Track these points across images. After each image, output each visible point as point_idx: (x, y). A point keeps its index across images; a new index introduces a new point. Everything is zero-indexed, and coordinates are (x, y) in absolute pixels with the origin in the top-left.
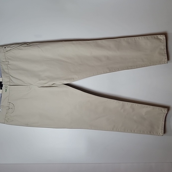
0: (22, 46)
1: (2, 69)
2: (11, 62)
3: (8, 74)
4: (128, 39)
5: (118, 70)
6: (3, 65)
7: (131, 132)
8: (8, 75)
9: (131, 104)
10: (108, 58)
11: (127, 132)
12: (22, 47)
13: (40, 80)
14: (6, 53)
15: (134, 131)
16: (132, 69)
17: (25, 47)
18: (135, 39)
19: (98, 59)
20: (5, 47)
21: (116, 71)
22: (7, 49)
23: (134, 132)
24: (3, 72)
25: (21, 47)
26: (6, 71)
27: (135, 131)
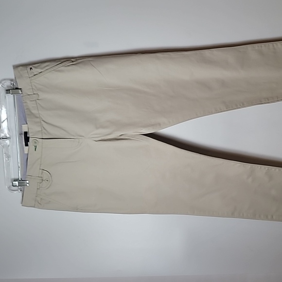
0: (63, 64)
1: (27, 109)
2: (42, 96)
3: (37, 117)
4: (261, 46)
5: (243, 105)
6: (28, 102)
7: (266, 218)
8: (38, 120)
9: (267, 169)
10: (223, 83)
11: (260, 218)
12: (63, 66)
13: (97, 128)
14: (32, 78)
15: (272, 217)
16: (269, 103)
17: (69, 66)
18: (273, 46)
19: (204, 85)
20: (31, 68)
21: (240, 108)
22: (35, 71)
23: (272, 219)
24: (28, 115)
25: (61, 67)
26: (35, 112)
27: (274, 217)
